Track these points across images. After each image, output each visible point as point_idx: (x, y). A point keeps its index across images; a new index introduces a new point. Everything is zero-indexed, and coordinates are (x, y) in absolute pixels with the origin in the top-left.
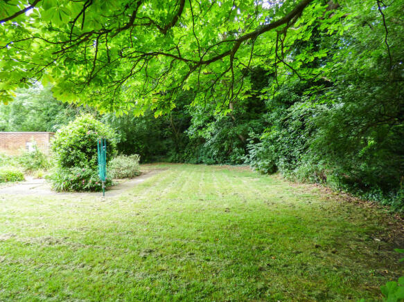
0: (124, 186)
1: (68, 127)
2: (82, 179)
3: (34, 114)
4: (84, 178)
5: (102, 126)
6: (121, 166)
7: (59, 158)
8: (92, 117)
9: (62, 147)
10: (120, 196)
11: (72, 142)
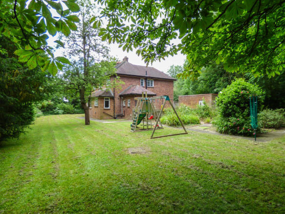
0: (271, 134)
1: (226, 89)
2: (237, 126)
3: (202, 84)
4: (239, 125)
5: (252, 86)
6: (267, 118)
7: (221, 111)
8: (243, 80)
9: (223, 103)
10: (270, 142)
11: (230, 100)
